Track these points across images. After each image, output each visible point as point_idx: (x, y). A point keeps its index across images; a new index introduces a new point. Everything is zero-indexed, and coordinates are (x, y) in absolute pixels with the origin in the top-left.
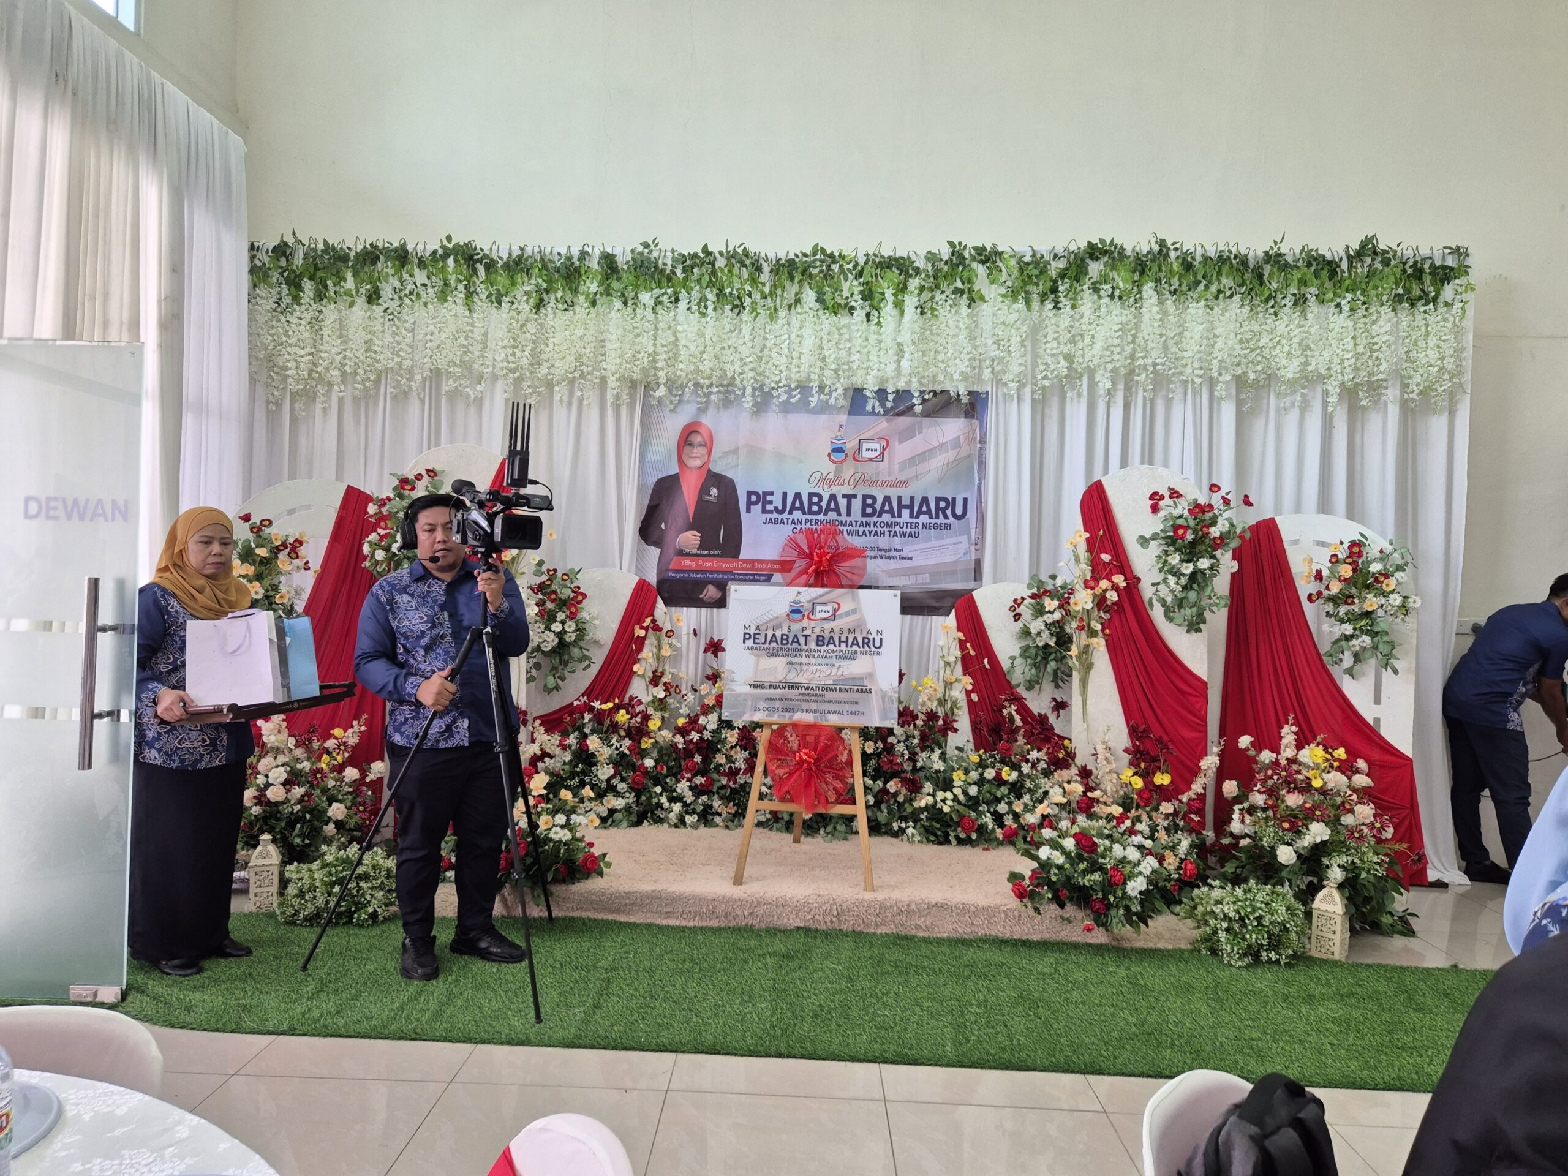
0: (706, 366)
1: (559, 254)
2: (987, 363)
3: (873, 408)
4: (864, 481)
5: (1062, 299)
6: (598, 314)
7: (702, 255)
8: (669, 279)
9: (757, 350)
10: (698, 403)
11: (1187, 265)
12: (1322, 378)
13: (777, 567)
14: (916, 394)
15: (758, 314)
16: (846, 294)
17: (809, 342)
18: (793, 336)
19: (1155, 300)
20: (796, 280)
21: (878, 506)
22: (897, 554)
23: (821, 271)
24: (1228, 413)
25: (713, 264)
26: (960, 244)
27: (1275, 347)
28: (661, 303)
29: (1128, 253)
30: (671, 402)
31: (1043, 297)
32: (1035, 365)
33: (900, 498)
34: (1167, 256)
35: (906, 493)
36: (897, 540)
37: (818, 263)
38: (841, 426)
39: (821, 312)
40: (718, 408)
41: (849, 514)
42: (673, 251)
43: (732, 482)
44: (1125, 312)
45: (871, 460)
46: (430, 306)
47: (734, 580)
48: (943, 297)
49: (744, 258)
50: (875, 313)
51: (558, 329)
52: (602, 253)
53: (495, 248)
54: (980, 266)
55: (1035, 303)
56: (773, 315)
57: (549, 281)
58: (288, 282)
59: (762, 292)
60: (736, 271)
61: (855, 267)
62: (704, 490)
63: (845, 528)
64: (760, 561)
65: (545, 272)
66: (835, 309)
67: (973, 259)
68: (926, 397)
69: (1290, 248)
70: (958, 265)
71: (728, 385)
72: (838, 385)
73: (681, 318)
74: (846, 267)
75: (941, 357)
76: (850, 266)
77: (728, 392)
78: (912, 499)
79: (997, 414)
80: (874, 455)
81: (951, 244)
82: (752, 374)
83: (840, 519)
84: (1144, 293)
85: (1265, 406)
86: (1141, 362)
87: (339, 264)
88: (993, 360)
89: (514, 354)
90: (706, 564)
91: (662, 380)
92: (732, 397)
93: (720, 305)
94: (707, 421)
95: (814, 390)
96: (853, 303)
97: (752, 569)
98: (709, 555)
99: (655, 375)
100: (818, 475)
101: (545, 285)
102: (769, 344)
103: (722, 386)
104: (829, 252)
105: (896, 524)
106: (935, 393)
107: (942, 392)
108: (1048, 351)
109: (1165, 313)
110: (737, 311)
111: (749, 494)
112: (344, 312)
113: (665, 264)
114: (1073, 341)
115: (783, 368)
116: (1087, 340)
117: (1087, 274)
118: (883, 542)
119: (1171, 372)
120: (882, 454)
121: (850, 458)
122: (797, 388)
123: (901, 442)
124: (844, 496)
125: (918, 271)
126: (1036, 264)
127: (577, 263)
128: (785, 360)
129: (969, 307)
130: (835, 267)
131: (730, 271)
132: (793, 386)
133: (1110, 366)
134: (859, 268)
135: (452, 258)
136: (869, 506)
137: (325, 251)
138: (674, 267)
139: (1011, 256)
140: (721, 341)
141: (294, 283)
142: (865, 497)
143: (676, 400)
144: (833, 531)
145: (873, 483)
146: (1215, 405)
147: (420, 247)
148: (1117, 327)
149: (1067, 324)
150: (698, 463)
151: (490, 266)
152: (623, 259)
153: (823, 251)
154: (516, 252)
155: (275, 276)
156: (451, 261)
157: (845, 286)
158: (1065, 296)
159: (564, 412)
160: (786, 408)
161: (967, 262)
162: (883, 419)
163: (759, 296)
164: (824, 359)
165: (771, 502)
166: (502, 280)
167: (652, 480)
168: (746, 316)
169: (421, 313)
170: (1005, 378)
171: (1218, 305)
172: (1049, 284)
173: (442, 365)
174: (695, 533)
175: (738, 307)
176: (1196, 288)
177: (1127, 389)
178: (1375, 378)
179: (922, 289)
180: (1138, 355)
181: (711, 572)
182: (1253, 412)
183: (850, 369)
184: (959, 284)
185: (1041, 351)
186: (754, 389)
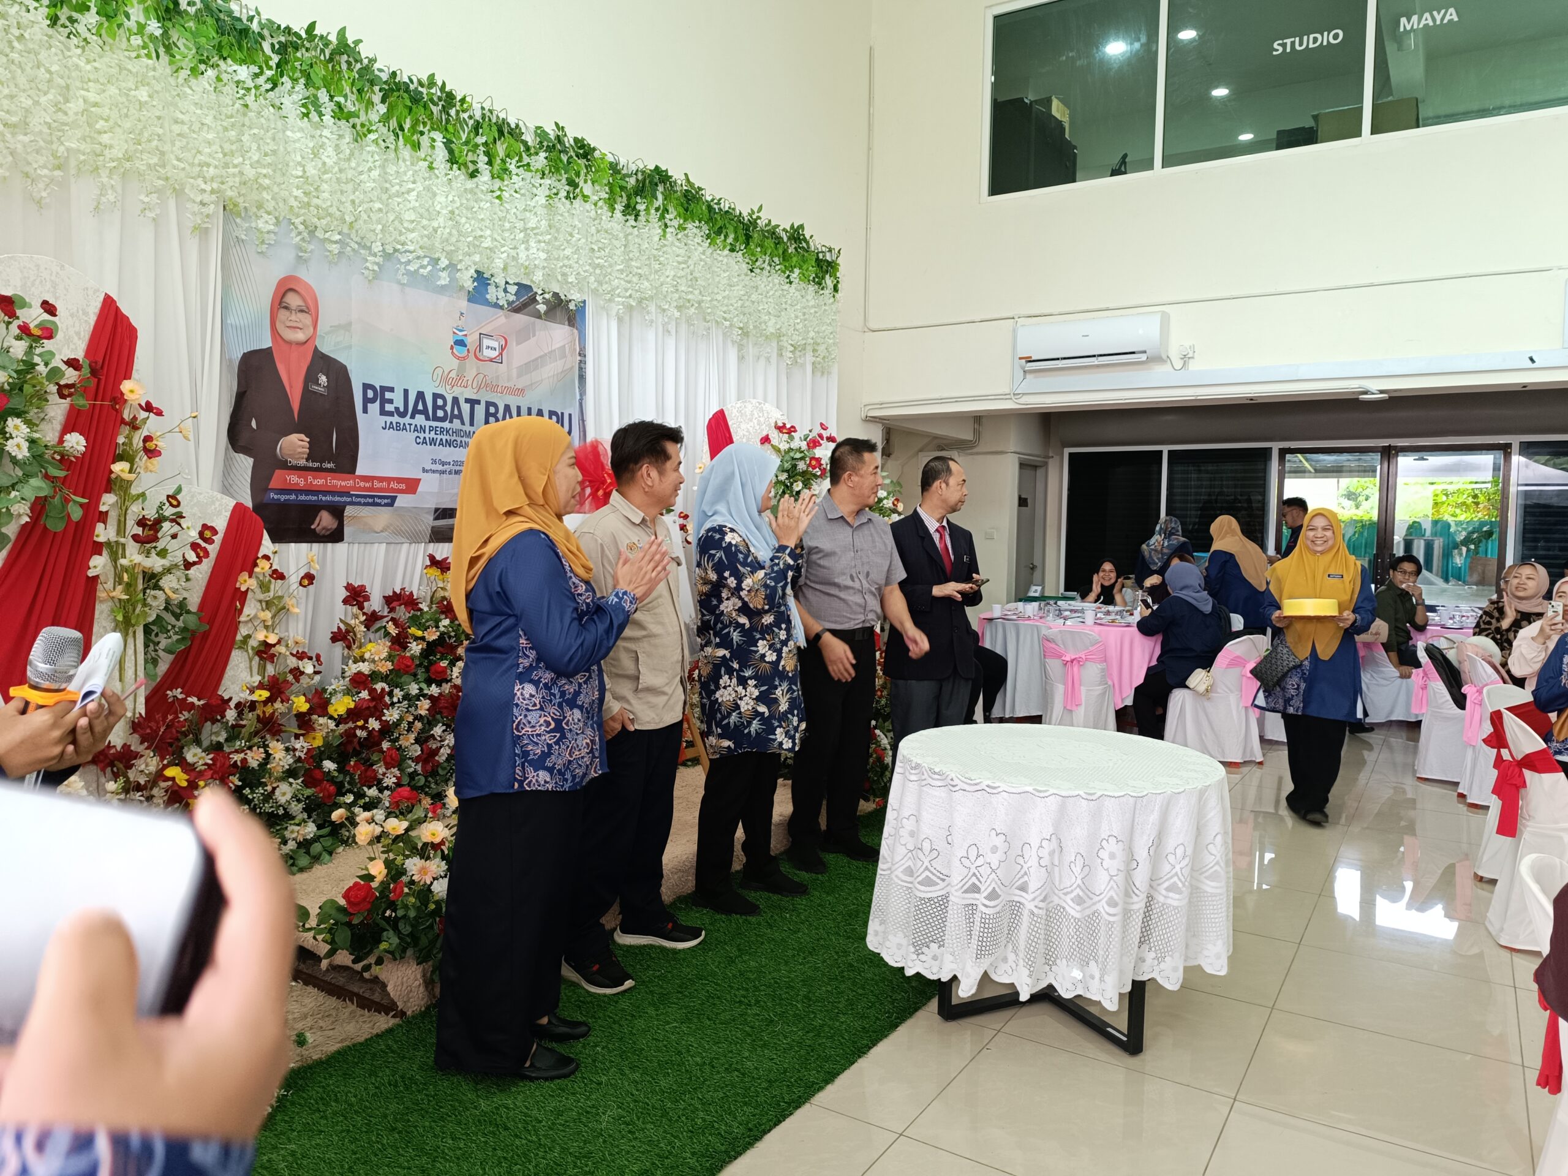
3: (496, 298)
4: (486, 385)
7: (305, 35)
13: (403, 486)
14: (540, 292)
23: (438, 111)
26: (563, 128)
29: (676, 185)
30: (264, 241)
31: (626, 210)
34: (699, 200)
35: (524, 404)
37: (435, 100)
38: (462, 314)
39: (449, 164)
41: (472, 424)
43: (345, 368)
45: (491, 360)
47: (352, 503)
50: (496, 184)
54: (579, 161)
55: (620, 216)
61: (470, 117)
62: (311, 377)
66: (462, 166)
67: (573, 149)
68: (546, 296)
70: (561, 152)
72: (469, 264)
74: (461, 116)
79: (593, 328)
80: (494, 354)
81: (557, 124)
83: (464, 428)
84: (689, 231)
85: (749, 353)
88: (595, 268)
90: (318, 482)
97: (372, 489)
98: (320, 470)
100: (439, 371)
104: (447, 89)
107: (557, 295)
109: (706, 255)
111: (366, 387)
117: (656, 198)
120: (501, 354)
121: (472, 355)
123: (518, 344)
124: (467, 401)
126: (618, 172)
130: (452, 112)
136: (492, 413)
142: (488, 404)
153: (442, 85)
158: (642, 216)
160: (414, 280)
162: (501, 312)
165: (391, 401)
171: (731, 257)
172: (627, 199)
174: (303, 436)
176: (718, 237)
181: (325, 493)
184: (573, 176)
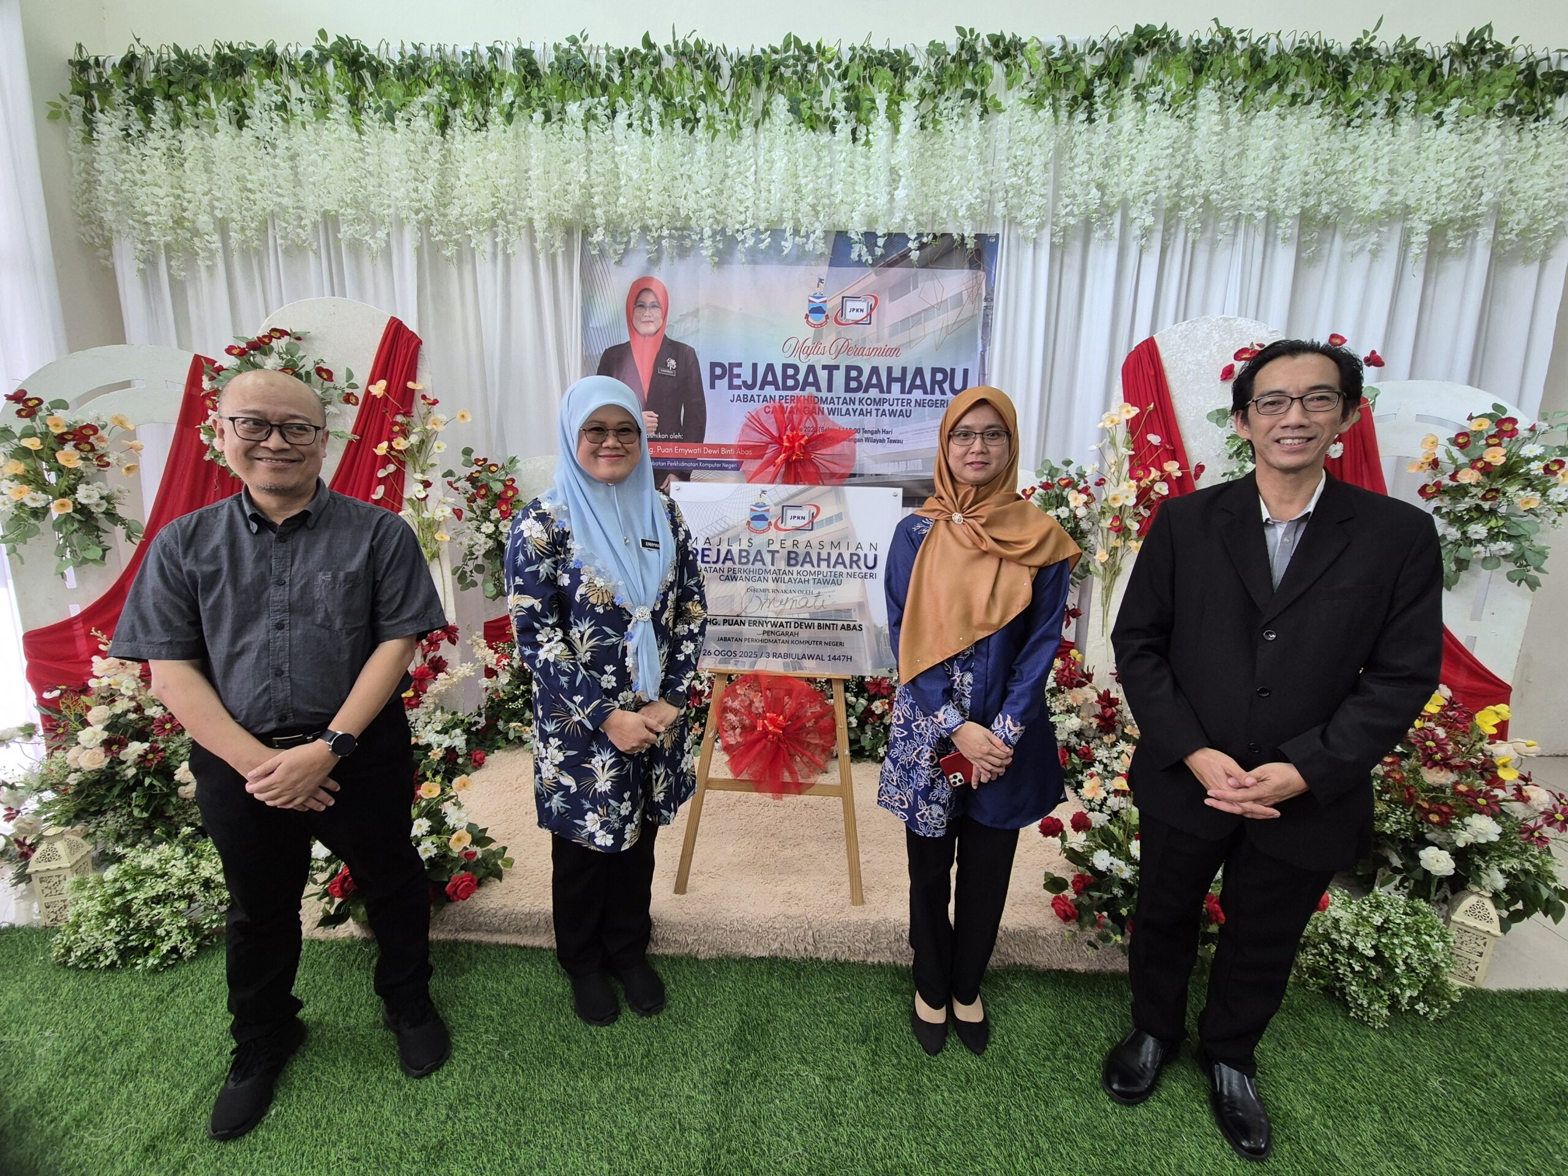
0: (654, 201)
1: (464, 54)
2: (1001, 194)
3: (860, 256)
4: (849, 349)
5: (1098, 106)
6: (517, 136)
7: (643, 51)
8: (605, 88)
9: (716, 180)
10: (648, 252)
11: (1256, 58)
12: (1407, 211)
13: (749, 453)
14: (913, 237)
15: (716, 131)
16: (827, 104)
17: (780, 165)
18: (761, 161)
19: (1215, 106)
20: (764, 85)
21: (864, 379)
22: (885, 436)
23: (795, 72)
24: (1284, 258)
25: (657, 61)
26: (972, 31)
27: (1354, 171)
28: (594, 117)
29: (1183, 44)
30: (615, 251)
31: (1074, 103)
32: (1057, 197)
33: (890, 370)
34: (1233, 47)
35: (897, 363)
36: (886, 419)
37: (791, 62)
38: (821, 281)
39: (795, 127)
40: (672, 259)
41: (830, 389)
42: (607, 48)
43: (692, 351)
44: (1177, 124)
45: (856, 323)
46: (308, 127)
47: (697, 468)
48: (950, 103)
49: (698, 56)
50: (862, 129)
51: (467, 154)
52: (516, 50)
53: (383, 46)
54: (996, 63)
55: (1063, 114)
56: (736, 131)
57: (454, 91)
58: (135, 100)
59: (722, 104)
60: (687, 70)
61: (838, 66)
62: (660, 361)
63: (825, 406)
64: (727, 447)
65: (447, 78)
66: (813, 123)
67: (988, 52)
68: (925, 240)
69: (1385, 41)
70: (967, 62)
71: (682, 229)
72: (817, 225)
73: (619, 136)
74: (826, 67)
75: (943, 188)
76: (832, 66)
77: (683, 237)
78: (904, 370)
79: (1008, 264)
80: (859, 316)
81: (960, 30)
82: (709, 211)
83: (819, 395)
84: (1200, 98)
85: (1325, 252)
86: (1188, 192)
87: (197, 77)
88: (1007, 192)
89: (416, 190)
91: (601, 221)
92: (688, 243)
93: (667, 121)
94: (659, 275)
95: (788, 234)
96: (835, 113)
97: (719, 455)
98: (668, 440)
99: (594, 216)
100: (793, 342)
101: (447, 96)
102: (731, 172)
103: (676, 229)
104: (804, 44)
105: (885, 401)
106: (935, 237)
107: (943, 235)
108: (1078, 177)
109: (1226, 125)
110: (689, 126)
111: (713, 365)
112: (208, 140)
113: (598, 66)
114: (1106, 165)
115: (749, 203)
116: (1124, 163)
117: (1131, 71)
118: (869, 422)
119: (1225, 204)
120: (870, 315)
121: (831, 321)
122: (766, 230)
123: (892, 300)
124: (824, 367)
125: (915, 70)
126: (1067, 58)
127: (488, 67)
128: (751, 193)
129: (981, 117)
130: (813, 67)
131: (680, 73)
132: (762, 228)
133: (1152, 197)
134: (843, 68)
135: (331, 61)
136: (854, 379)
137: (178, 62)
138: (608, 68)
139: (1038, 49)
140: (673, 169)
141: (143, 102)
142: (849, 368)
143: (621, 248)
144: (811, 408)
145: (859, 351)
146: (1269, 250)
147: (292, 50)
148: (1166, 143)
149: (1103, 139)
150: (652, 328)
151: (378, 70)
152: (545, 59)
153: (797, 40)
154: (410, 50)
155: (118, 95)
156: (330, 67)
157: (827, 93)
158: (1103, 103)
159: (489, 266)
160: (754, 257)
161: (980, 58)
162: (870, 270)
163: (717, 108)
164: (798, 191)
165: (739, 376)
166: (397, 91)
167: (599, 350)
168: (700, 132)
169: (301, 138)
170: (1020, 216)
171: (1292, 114)
172: (1083, 84)
173: (331, 206)
174: (652, 413)
175: (691, 123)
176: (1264, 91)
177: (1166, 230)
178: (1469, 214)
179: (923, 95)
180: (1185, 183)
181: (672, 460)
182: (1312, 261)
183: (832, 204)
184: (969, 86)
185: (1066, 179)
186: (715, 233)
